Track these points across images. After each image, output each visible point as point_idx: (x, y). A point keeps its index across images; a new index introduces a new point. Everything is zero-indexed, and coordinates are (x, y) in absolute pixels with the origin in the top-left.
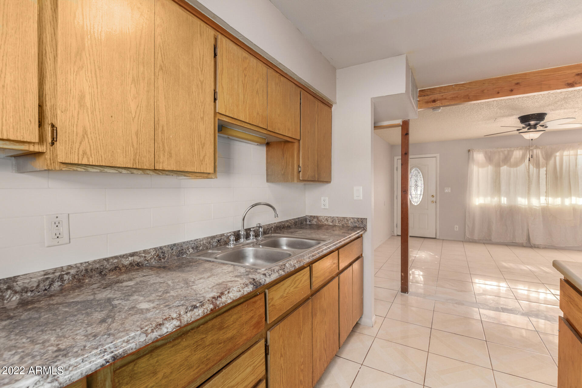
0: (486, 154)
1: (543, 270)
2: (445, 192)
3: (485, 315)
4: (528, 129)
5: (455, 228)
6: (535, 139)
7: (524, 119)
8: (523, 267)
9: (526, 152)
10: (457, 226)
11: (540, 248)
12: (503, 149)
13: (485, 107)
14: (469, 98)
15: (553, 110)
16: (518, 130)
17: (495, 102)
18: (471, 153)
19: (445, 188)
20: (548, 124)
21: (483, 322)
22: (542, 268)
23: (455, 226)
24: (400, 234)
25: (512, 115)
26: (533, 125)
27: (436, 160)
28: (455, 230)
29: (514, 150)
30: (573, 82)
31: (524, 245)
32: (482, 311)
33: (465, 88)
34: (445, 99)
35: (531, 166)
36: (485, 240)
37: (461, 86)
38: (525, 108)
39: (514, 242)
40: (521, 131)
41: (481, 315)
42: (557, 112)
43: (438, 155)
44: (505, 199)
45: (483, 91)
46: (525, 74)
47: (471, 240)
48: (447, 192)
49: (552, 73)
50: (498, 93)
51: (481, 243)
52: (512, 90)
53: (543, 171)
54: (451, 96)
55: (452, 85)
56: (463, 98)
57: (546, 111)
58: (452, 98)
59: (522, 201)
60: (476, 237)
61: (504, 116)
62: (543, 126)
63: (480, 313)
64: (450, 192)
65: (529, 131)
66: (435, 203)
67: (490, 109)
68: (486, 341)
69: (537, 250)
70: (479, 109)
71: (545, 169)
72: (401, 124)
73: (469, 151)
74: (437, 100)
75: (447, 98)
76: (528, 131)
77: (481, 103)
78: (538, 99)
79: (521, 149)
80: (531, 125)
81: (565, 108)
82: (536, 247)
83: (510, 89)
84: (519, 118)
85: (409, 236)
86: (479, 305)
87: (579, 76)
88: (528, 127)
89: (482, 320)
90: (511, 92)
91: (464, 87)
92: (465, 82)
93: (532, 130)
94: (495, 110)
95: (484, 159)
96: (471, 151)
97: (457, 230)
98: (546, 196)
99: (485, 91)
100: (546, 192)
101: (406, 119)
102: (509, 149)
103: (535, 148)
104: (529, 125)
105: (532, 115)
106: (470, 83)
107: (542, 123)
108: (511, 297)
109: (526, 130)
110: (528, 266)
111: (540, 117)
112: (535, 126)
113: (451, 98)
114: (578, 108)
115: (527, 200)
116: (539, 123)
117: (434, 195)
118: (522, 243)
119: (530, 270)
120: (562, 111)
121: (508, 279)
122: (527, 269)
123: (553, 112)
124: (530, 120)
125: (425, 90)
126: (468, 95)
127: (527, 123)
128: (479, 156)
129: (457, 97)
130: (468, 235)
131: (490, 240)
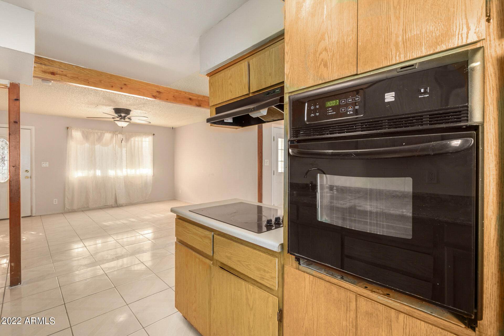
0: (83, 133)
1: (130, 221)
2: (42, 166)
3: (106, 268)
4: (120, 119)
5: (54, 201)
6: (124, 127)
7: (118, 111)
8: (118, 222)
9: (113, 135)
10: (57, 200)
11: (123, 206)
12: (96, 131)
13: (93, 93)
14: (88, 83)
15: (135, 109)
16: (113, 118)
17: (102, 92)
18: (70, 130)
19: (42, 163)
20: (132, 118)
21: (107, 274)
22: (129, 219)
23: (54, 200)
24: (9, 217)
25: (110, 106)
26: (123, 117)
27: (31, 133)
28: (54, 203)
29: (105, 132)
30: (156, 96)
31: (113, 206)
32: (103, 266)
33: (85, 73)
34: (66, 76)
35: (117, 147)
36: (84, 208)
37: (82, 69)
38: (121, 103)
39: (106, 205)
40: (115, 119)
41: (103, 269)
42: (136, 111)
43: (33, 128)
44: (100, 171)
45: (100, 81)
46: (130, 80)
47: (70, 211)
48: (45, 166)
49: (145, 86)
50: (112, 87)
51: (80, 211)
52: (122, 88)
53: (124, 150)
54: (72, 75)
55: (73, 65)
56: (83, 81)
57: (131, 108)
58: (73, 77)
59: (111, 173)
60: (75, 207)
61: (104, 105)
62: (130, 118)
63: (102, 268)
64: (48, 166)
65: (121, 120)
66: (29, 179)
67: (96, 96)
68: (115, 287)
69: (122, 208)
70: (87, 94)
71: (125, 149)
72: (9, 85)
73: (68, 128)
74: (57, 74)
75: (67, 75)
76: (119, 120)
77: (91, 89)
78: (130, 99)
79: (110, 132)
80: (122, 116)
81: (142, 110)
82: (121, 205)
83: (121, 87)
84: (114, 109)
85: (21, 217)
86: (98, 262)
87: (158, 93)
88: (120, 118)
89: (106, 273)
90: (121, 89)
91: (85, 71)
92: (85, 68)
93: (122, 120)
94: (100, 98)
95: (82, 137)
96: (70, 129)
97: (57, 203)
98: (126, 168)
99: (102, 82)
100: (126, 166)
101: (16, 82)
102: (101, 131)
103: (118, 133)
104: (121, 116)
105: (123, 109)
106: (90, 70)
107: (128, 116)
108: (119, 247)
109: (118, 119)
110: (121, 221)
111: (127, 112)
112: (124, 118)
113: (71, 76)
114: (148, 111)
115: (114, 171)
116: (127, 116)
117: (29, 169)
118: (112, 205)
119: (123, 223)
120: (140, 111)
121: (112, 234)
122: (121, 223)
123: (135, 110)
124: (121, 112)
125: (42, 57)
126: (87, 80)
127: (119, 114)
128: (77, 134)
129: (78, 78)
130: (67, 206)
131: (88, 207)
